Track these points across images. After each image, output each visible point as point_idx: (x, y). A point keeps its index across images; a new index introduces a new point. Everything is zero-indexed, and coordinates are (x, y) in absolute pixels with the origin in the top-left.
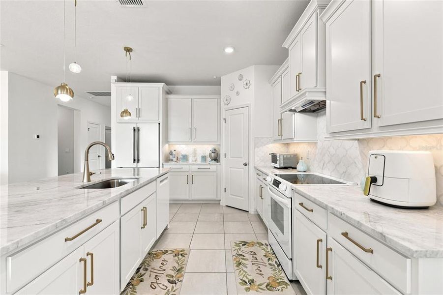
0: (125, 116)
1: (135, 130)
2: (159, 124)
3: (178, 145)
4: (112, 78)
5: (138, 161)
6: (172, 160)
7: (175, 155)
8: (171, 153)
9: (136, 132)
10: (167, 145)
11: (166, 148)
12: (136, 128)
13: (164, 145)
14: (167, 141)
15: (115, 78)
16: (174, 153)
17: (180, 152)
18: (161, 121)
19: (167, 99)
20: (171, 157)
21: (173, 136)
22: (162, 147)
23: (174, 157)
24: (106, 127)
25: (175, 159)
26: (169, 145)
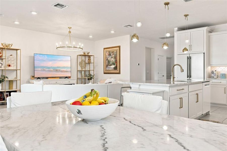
0: (185, 51)
1: (188, 58)
2: (204, 53)
3: (218, 67)
4: (175, 29)
5: (190, 77)
6: (213, 77)
7: (215, 74)
8: (213, 72)
9: (189, 60)
10: (209, 67)
11: (209, 69)
12: (189, 57)
13: (207, 67)
14: (209, 64)
15: (176, 29)
16: (215, 72)
17: (220, 72)
18: (205, 51)
19: (209, 36)
20: (213, 75)
21: (214, 61)
22: (206, 69)
23: (215, 75)
24: (167, 57)
25: (215, 77)
26: (211, 67)
